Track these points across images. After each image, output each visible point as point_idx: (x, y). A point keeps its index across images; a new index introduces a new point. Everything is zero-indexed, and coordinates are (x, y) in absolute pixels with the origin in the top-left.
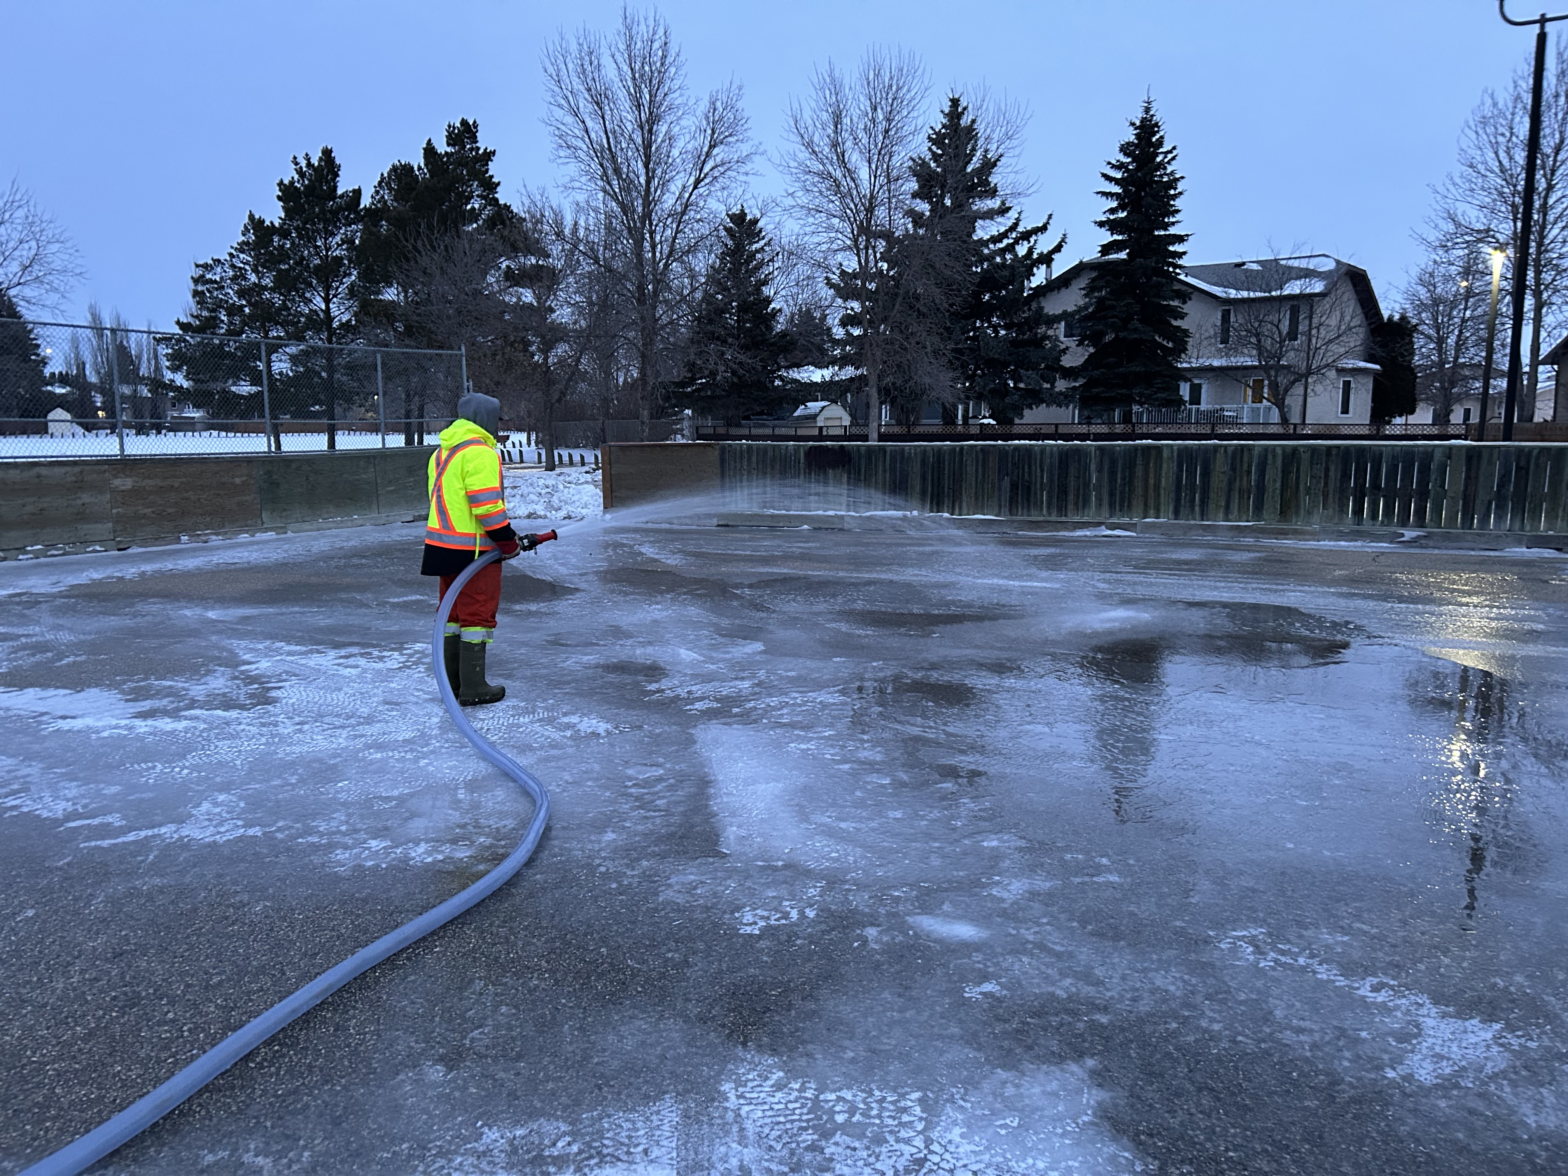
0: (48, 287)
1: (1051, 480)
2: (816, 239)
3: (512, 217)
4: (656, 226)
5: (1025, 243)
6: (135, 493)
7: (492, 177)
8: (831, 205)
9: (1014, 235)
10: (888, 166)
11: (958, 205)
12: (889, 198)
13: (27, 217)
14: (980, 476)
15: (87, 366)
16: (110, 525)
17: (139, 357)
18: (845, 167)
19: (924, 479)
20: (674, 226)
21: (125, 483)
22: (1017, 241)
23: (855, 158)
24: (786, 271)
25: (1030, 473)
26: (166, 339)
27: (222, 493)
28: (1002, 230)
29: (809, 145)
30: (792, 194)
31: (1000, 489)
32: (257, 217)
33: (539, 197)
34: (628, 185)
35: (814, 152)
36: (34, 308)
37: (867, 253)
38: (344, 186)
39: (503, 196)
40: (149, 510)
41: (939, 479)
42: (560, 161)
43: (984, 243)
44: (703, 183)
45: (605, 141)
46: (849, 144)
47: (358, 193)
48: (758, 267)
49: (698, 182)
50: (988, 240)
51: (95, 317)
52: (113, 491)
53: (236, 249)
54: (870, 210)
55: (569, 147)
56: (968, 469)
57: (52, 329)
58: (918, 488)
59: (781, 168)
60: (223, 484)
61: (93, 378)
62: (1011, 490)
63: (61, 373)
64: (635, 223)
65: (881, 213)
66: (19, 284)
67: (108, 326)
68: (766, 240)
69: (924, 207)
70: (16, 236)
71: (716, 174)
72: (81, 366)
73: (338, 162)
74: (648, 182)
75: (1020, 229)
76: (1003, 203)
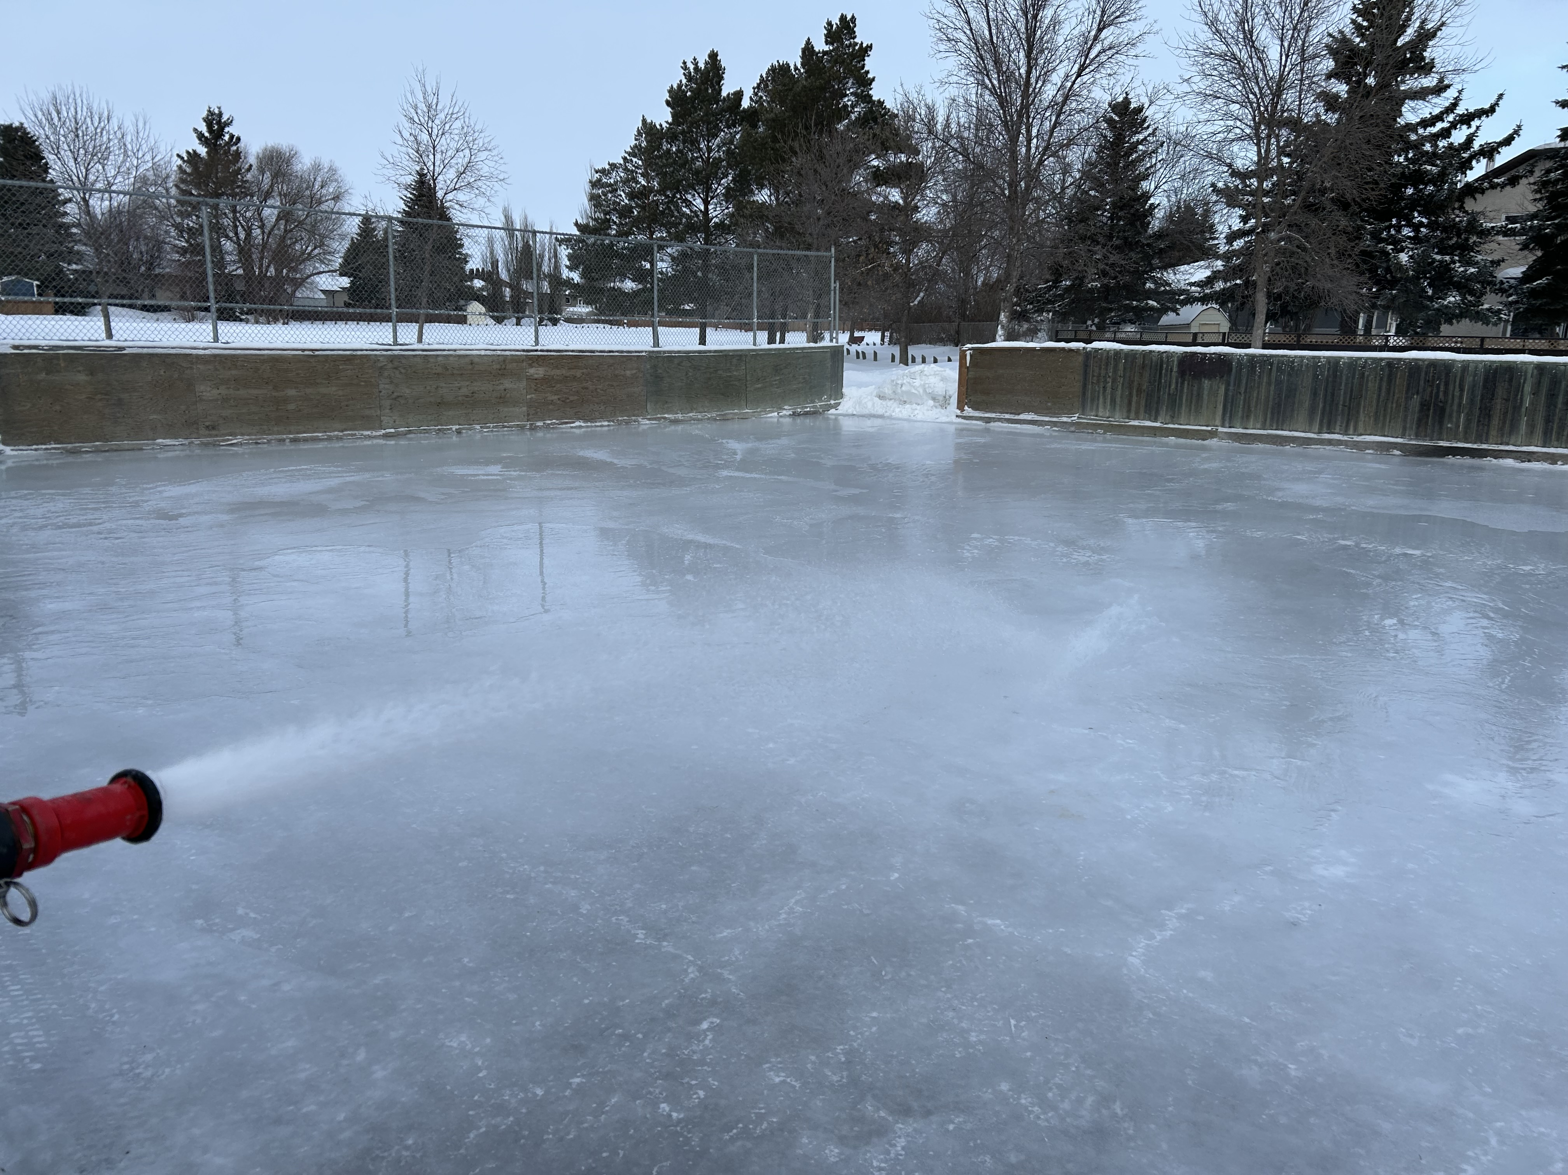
0: (477, 192)
1: (1472, 401)
2: (1210, 128)
3: (886, 114)
4: (1034, 118)
5: (1464, 127)
6: (546, 381)
7: (867, 72)
8: (1231, 91)
9: (1451, 118)
10: (1303, 44)
11: (1383, 86)
12: (1301, 80)
13: (463, 128)
14: (1383, 394)
15: (500, 264)
16: (525, 409)
17: (542, 256)
18: (1253, 46)
19: (1315, 394)
20: (1054, 118)
21: (537, 372)
22: (1454, 125)
23: (1266, 38)
24: (1171, 162)
25: (1446, 393)
26: (567, 240)
27: (615, 384)
28: (1436, 111)
29: (1213, 24)
30: (1187, 81)
31: (1406, 409)
32: (649, 121)
33: (916, 95)
34: (1007, 78)
35: (1217, 30)
36: (465, 211)
37: (1269, 144)
38: (727, 89)
39: (876, 93)
40: (556, 397)
41: (1333, 394)
42: (939, 56)
43: (1411, 128)
44: (1087, 70)
45: (987, 33)
46: (1259, 20)
47: (739, 95)
48: (1140, 159)
49: (1082, 68)
50: (1418, 124)
51: (508, 218)
52: (529, 379)
53: (629, 154)
54: (1278, 93)
55: (949, 40)
56: (1370, 384)
57: (477, 230)
58: (1307, 404)
59: (1178, 51)
60: (616, 376)
61: (504, 275)
62: (1421, 411)
63: (478, 270)
64: (1012, 116)
65: (1290, 97)
66: (455, 189)
67: (518, 228)
68: (1150, 130)
69: (1341, 88)
70: (453, 145)
71: (1103, 58)
72: (495, 264)
73: (723, 64)
74: (1029, 72)
75: (1460, 110)
76: (1441, 80)
